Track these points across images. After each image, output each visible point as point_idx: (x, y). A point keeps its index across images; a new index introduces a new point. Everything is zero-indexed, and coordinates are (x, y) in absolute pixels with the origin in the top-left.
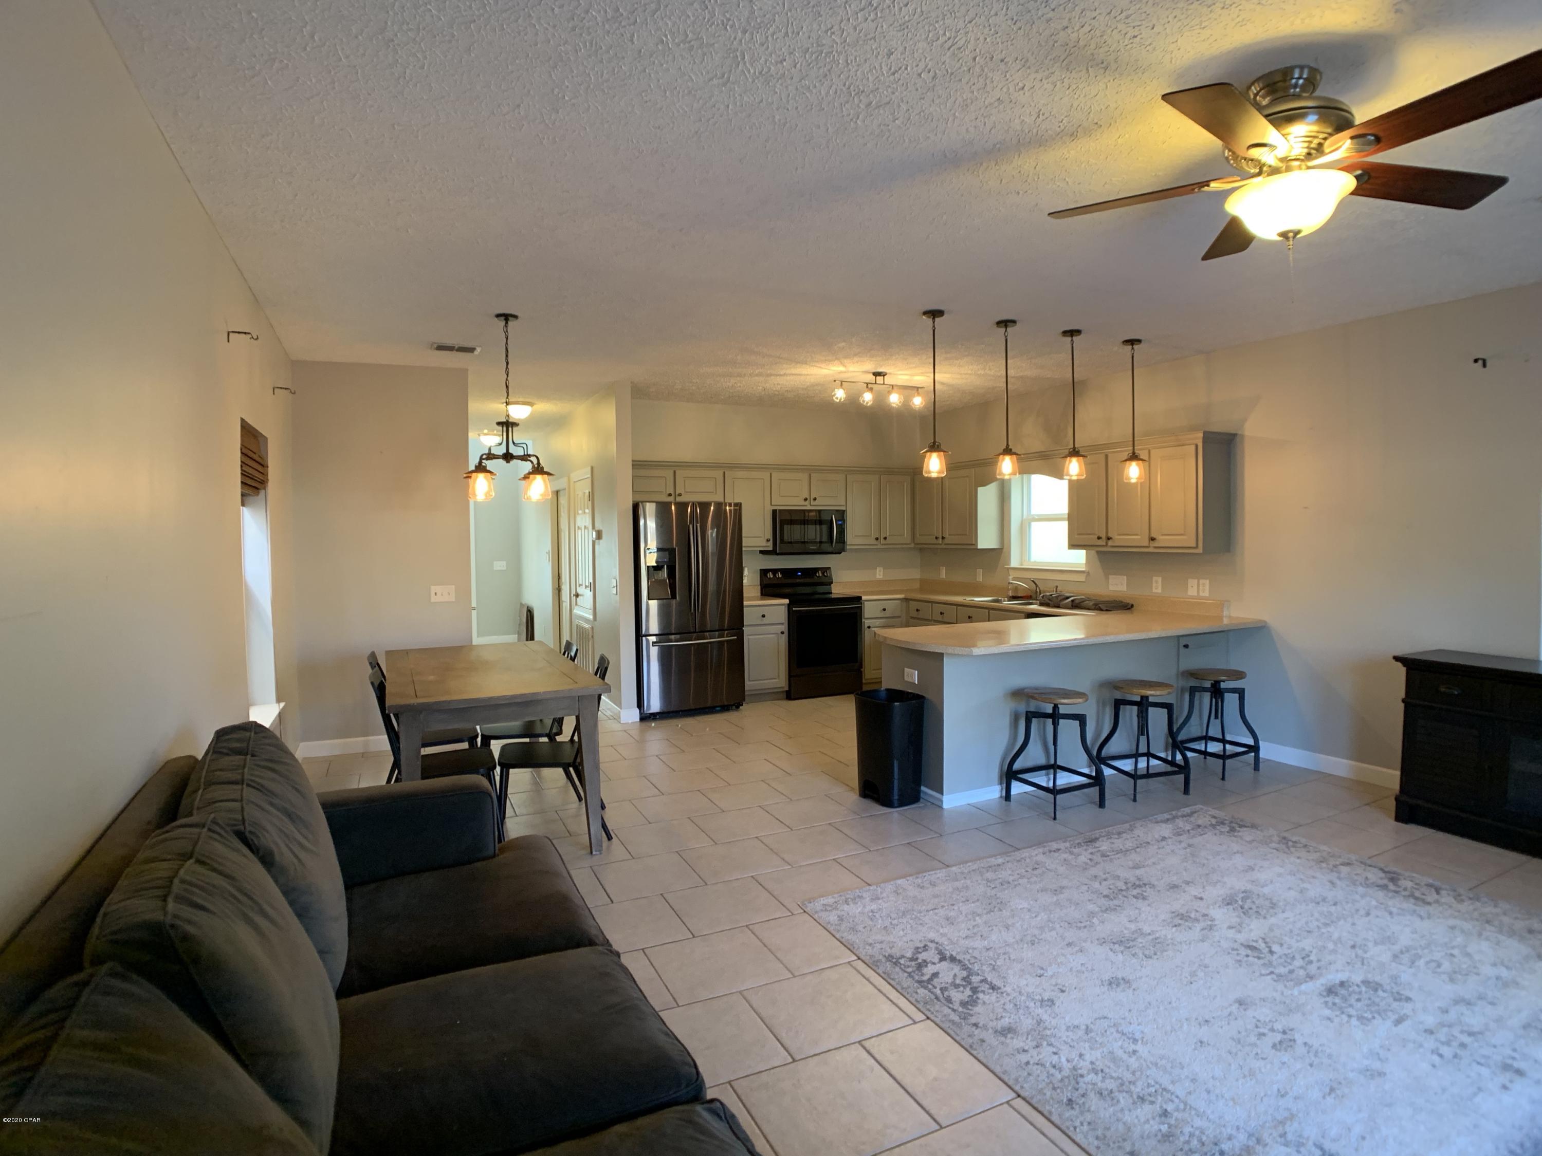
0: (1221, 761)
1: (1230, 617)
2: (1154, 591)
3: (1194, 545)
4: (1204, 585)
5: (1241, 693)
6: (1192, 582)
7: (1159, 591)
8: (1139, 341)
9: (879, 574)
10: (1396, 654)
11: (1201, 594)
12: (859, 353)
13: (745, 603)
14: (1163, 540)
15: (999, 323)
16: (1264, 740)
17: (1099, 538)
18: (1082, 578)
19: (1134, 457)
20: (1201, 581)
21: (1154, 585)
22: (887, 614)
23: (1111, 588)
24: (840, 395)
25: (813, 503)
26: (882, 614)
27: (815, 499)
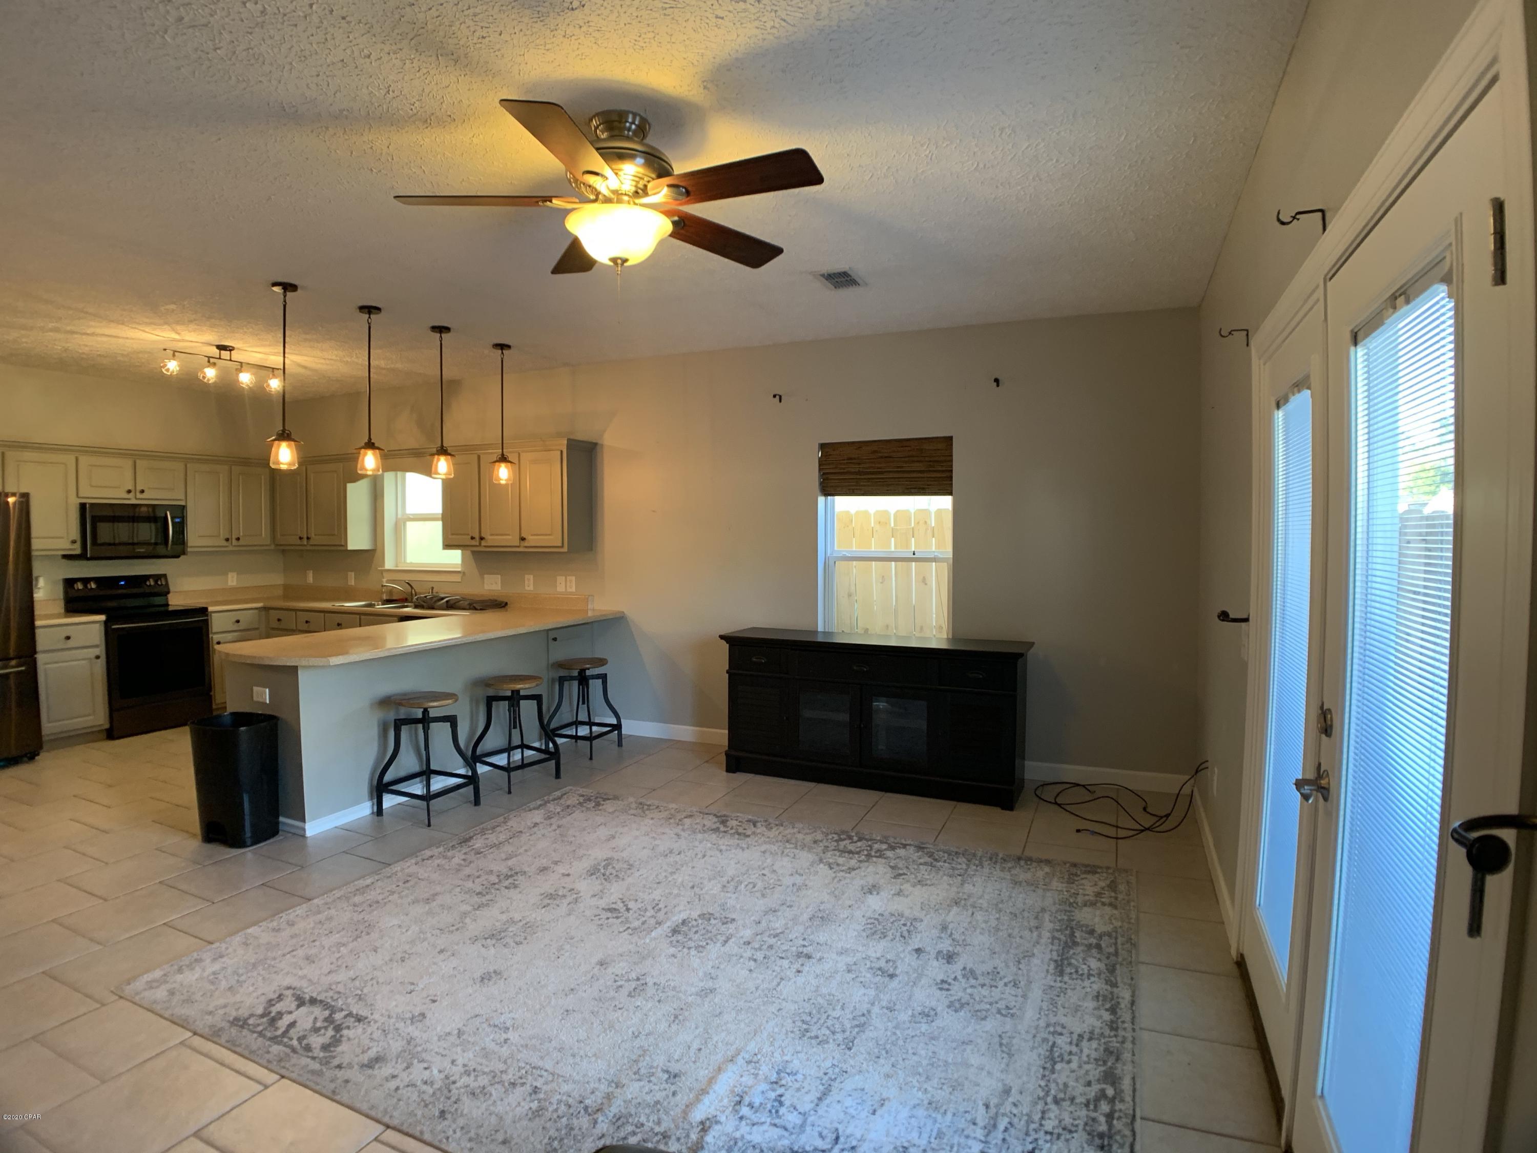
0: (588, 743)
1: (593, 610)
2: (527, 588)
3: (560, 544)
4: (571, 581)
5: (604, 677)
6: (561, 579)
7: (531, 588)
8: (509, 347)
9: (232, 580)
10: (722, 634)
11: (569, 590)
12: (195, 320)
13: (38, 623)
14: (532, 540)
15: (362, 309)
16: (625, 718)
17: (473, 538)
18: (457, 578)
19: (503, 459)
20: (569, 578)
21: (526, 582)
22: (242, 626)
23: (486, 587)
24: (173, 366)
25: (139, 496)
26: (235, 627)
27: (142, 491)
